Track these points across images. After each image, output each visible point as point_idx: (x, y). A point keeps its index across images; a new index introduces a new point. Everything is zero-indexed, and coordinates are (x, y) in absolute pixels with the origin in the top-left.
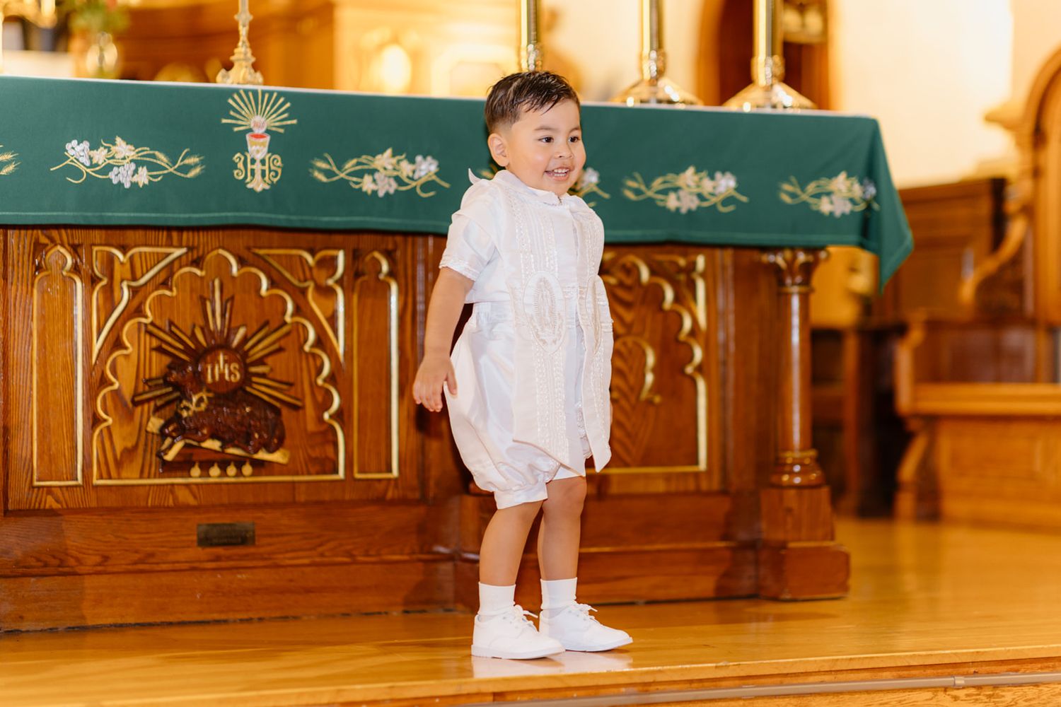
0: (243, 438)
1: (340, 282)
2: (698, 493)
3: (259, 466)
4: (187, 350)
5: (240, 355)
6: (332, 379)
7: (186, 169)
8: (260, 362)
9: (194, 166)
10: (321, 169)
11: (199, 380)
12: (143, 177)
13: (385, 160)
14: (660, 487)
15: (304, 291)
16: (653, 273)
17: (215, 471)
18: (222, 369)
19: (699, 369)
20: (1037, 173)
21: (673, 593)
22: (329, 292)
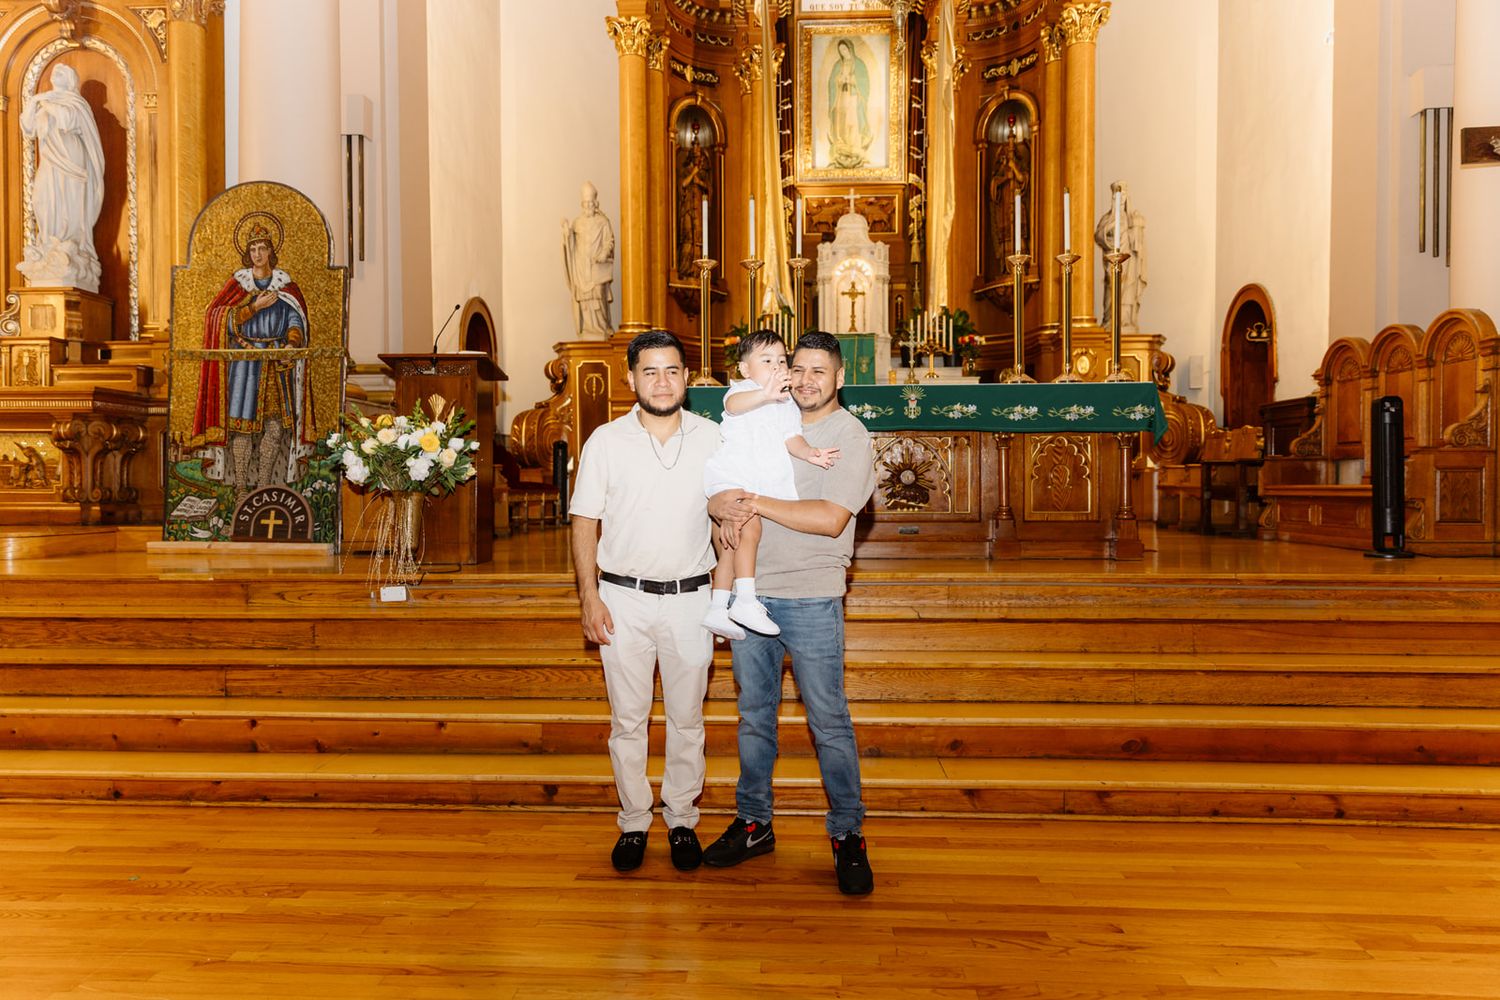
0: (914, 499)
1: (950, 447)
2: (1087, 521)
3: (920, 508)
4: (896, 470)
5: (915, 472)
6: (947, 480)
7: (888, 412)
8: (922, 474)
9: (891, 411)
10: (934, 411)
11: (899, 481)
12: (874, 416)
13: (957, 407)
14: (1072, 518)
15: (937, 451)
16: (1069, 442)
17: (905, 510)
18: (907, 477)
19: (1088, 476)
20: (1327, 396)
21: (1074, 556)
22: (946, 451)
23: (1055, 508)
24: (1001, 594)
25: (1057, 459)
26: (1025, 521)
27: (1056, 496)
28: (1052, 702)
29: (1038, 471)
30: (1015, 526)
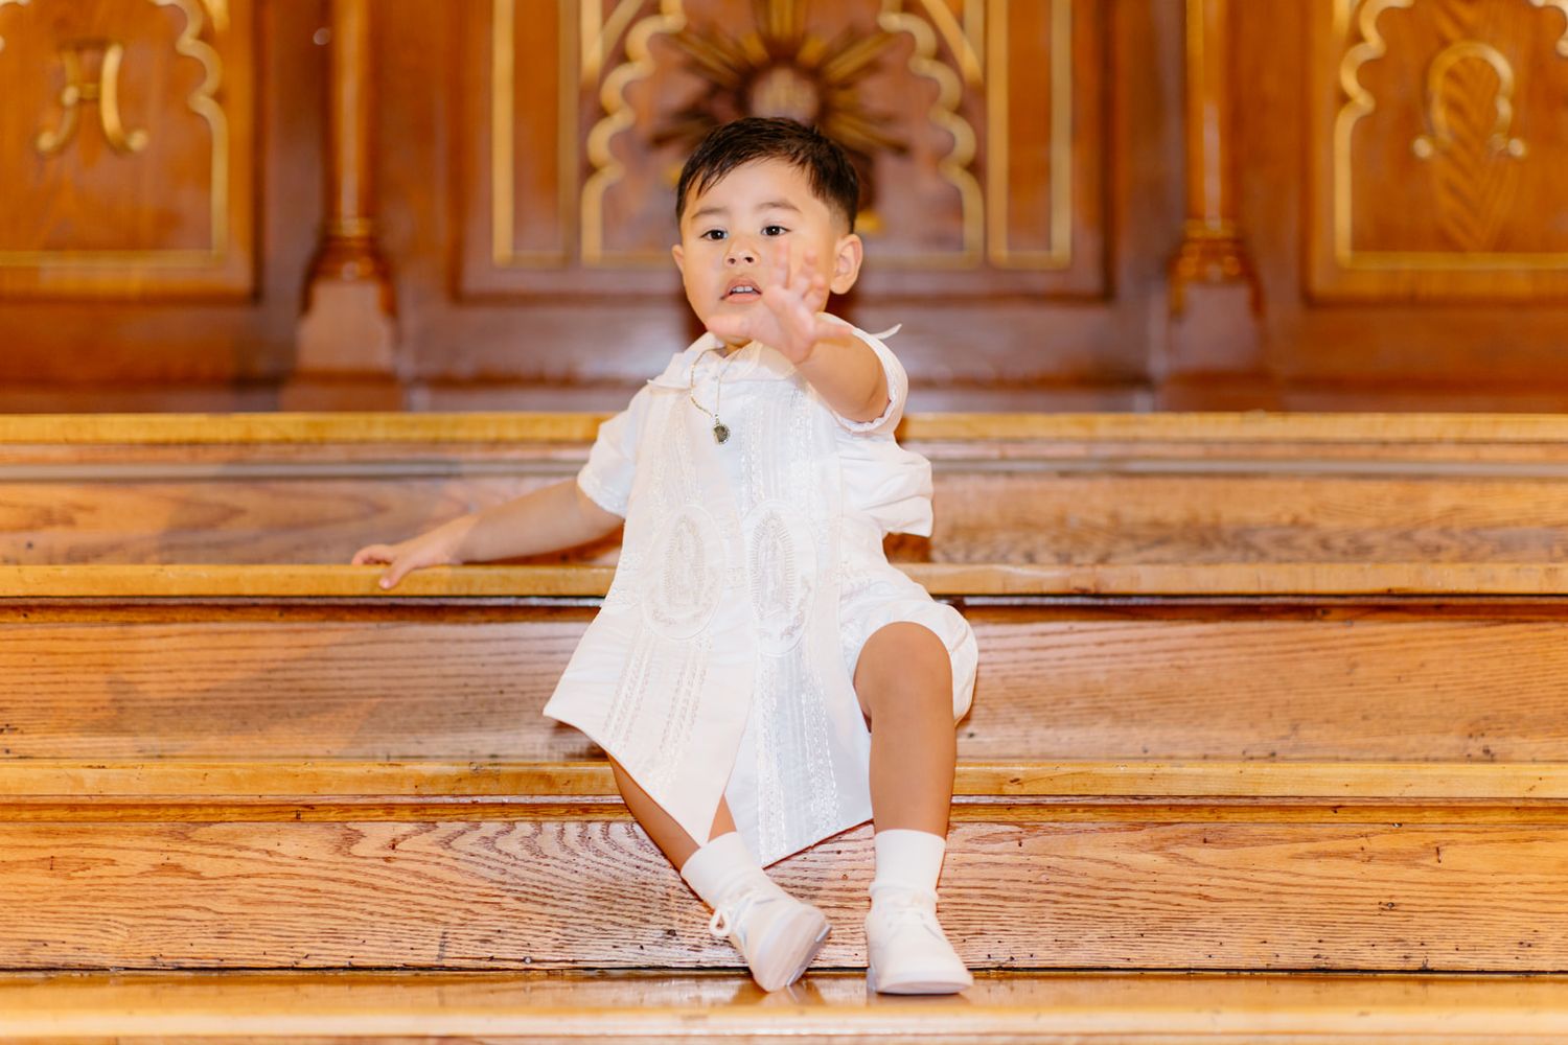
4: (729, 65)
5: (814, 74)
8: (847, 84)
23: (1446, 242)
24: (1115, 517)
25: (1457, 21)
26: (1310, 301)
27: (1453, 190)
28: (1295, 973)
29: (1370, 73)
30: (1257, 305)
